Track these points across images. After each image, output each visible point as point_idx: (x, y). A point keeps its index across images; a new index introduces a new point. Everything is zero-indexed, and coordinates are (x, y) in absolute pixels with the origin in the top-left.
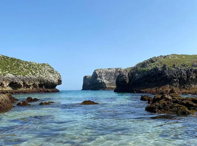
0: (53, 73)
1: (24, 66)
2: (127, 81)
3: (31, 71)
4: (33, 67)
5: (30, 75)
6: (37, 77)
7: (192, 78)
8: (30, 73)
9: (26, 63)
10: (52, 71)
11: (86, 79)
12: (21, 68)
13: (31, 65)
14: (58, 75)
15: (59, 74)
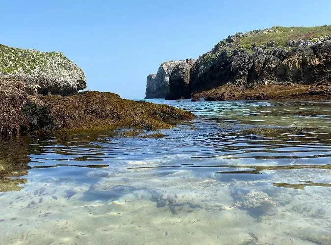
0: (69, 69)
1: (10, 57)
2: (187, 80)
3: (22, 66)
4: (28, 59)
5: (19, 72)
6: (33, 75)
7: (270, 67)
8: (20, 69)
9: (17, 51)
10: (67, 66)
11: (150, 80)
12: (3, 60)
13: (25, 55)
14: (78, 73)
15: (81, 70)
